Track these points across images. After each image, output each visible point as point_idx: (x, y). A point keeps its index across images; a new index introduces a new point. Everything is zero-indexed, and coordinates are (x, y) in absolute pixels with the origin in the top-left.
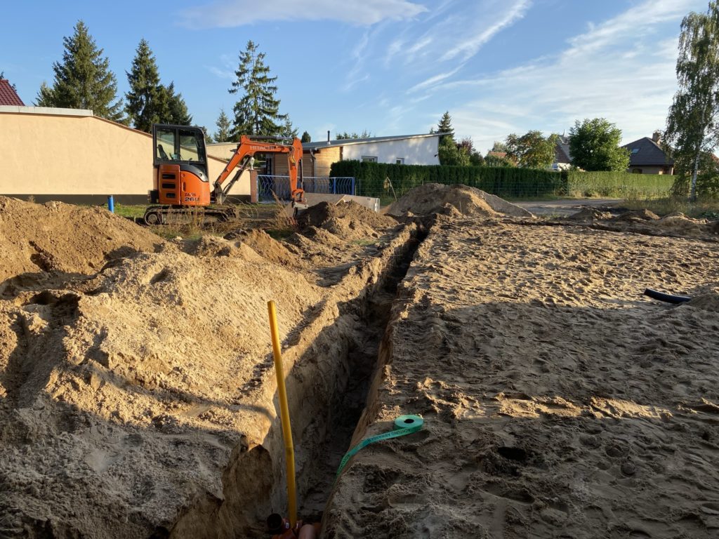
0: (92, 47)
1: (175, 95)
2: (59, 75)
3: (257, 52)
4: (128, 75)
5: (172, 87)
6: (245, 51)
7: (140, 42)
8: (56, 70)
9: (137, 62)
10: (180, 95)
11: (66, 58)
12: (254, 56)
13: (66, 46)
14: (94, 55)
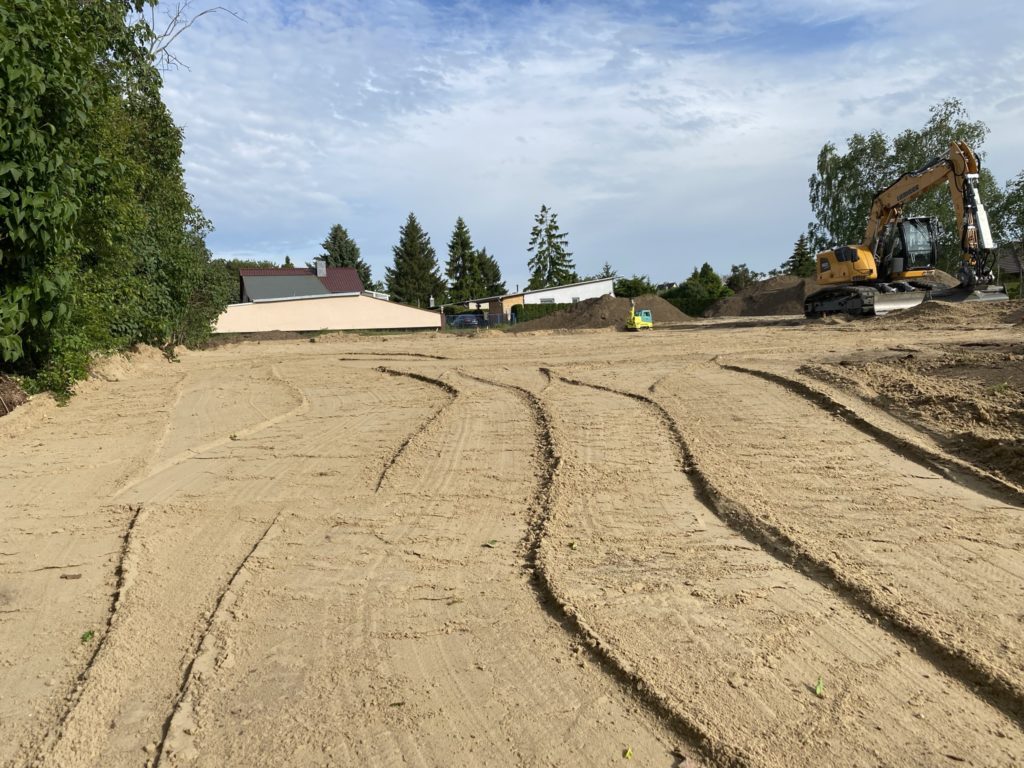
0: (420, 230)
1: (489, 256)
2: (397, 254)
3: (550, 213)
4: (450, 246)
5: (484, 251)
6: (539, 213)
7: (457, 219)
8: (395, 250)
9: (457, 235)
10: (492, 257)
11: (402, 241)
12: (548, 217)
13: (401, 232)
14: (421, 236)
